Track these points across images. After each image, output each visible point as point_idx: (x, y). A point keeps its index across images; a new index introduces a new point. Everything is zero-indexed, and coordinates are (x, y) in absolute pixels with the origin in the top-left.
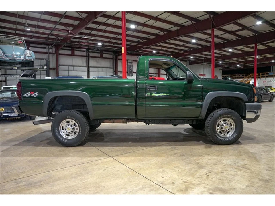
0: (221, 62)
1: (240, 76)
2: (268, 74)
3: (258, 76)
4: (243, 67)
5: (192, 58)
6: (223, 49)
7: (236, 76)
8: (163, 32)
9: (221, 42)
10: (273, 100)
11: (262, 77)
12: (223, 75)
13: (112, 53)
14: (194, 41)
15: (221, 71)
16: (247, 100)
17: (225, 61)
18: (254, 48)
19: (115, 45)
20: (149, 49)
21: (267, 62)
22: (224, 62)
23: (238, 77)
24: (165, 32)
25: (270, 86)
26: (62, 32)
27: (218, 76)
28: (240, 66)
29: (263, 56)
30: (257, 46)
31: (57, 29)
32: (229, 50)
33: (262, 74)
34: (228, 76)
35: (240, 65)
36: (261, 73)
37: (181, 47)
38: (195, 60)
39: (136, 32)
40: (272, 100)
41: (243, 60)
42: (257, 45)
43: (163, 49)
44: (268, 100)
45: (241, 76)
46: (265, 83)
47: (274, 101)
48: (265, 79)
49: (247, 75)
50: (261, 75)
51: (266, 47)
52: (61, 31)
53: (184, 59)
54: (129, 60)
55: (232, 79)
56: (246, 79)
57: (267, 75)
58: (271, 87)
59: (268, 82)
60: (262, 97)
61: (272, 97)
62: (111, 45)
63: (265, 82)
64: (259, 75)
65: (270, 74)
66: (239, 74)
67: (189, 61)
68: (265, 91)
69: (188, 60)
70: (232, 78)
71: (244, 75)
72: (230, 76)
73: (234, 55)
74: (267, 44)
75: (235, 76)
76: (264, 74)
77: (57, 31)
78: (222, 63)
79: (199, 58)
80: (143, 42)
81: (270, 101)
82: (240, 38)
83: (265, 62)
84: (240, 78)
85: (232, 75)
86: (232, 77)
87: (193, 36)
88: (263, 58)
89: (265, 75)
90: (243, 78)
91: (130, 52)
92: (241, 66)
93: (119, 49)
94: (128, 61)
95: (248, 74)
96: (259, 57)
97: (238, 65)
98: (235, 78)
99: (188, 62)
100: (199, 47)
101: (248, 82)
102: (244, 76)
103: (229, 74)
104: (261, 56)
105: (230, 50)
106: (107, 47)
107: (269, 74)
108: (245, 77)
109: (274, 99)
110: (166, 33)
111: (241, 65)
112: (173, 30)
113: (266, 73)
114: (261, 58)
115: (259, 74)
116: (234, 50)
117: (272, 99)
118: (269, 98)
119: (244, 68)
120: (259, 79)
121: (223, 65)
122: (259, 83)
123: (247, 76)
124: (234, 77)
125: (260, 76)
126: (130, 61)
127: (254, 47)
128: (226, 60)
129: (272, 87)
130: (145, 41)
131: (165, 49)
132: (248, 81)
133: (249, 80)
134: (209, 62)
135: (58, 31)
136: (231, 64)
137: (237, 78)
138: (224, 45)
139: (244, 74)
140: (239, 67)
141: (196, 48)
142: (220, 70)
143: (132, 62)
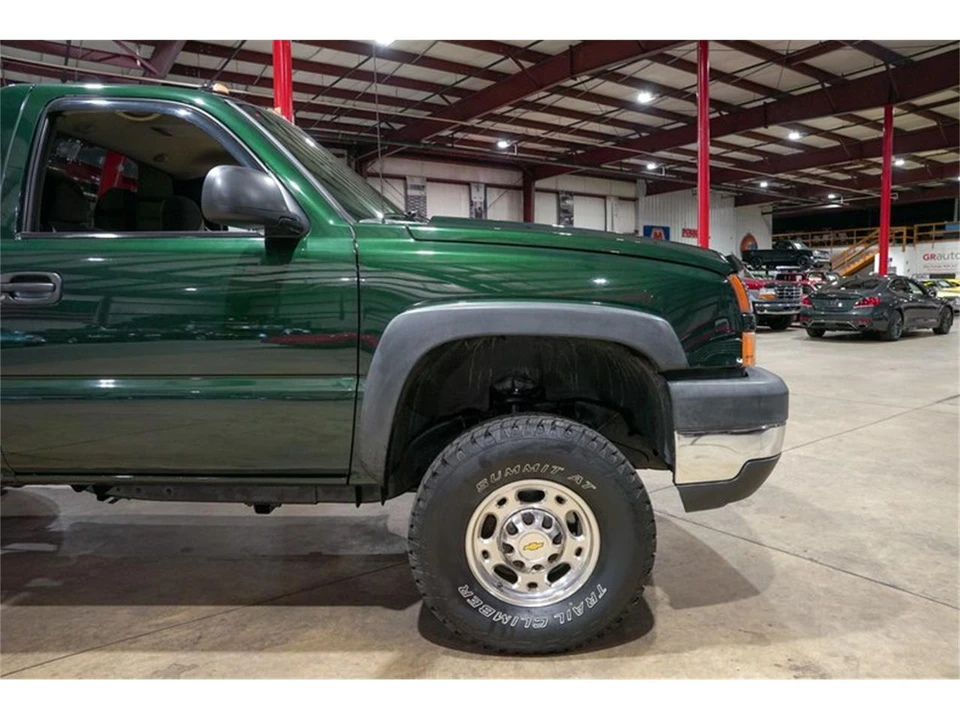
0: (764, 184)
1: (837, 235)
2: (942, 227)
3: (904, 237)
4: (850, 202)
5: (651, 166)
6: (761, 130)
7: (826, 238)
8: (517, 63)
9: (755, 101)
10: (952, 329)
11: (921, 239)
12: (775, 231)
13: (345, 152)
14: (645, 98)
15: (770, 218)
16: (681, 360)
17: (778, 180)
18: (881, 125)
19: (344, 120)
20: (483, 134)
21: (940, 184)
22: (777, 185)
23: (831, 239)
24: (523, 63)
25: (951, 272)
26: (116, 65)
27: (756, 238)
28: (839, 199)
29: (923, 158)
30: (895, 119)
31: (93, 53)
32: (787, 135)
33: (921, 230)
34: (794, 238)
35: (838, 195)
36: (916, 226)
37: (602, 126)
38: (663, 174)
39: (410, 63)
40: (949, 327)
41: (850, 177)
42: (895, 111)
43: (532, 132)
44: (931, 330)
45: (843, 237)
46: (932, 262)
47: (956, 333)
48: (933, 247)
49: (865, 234)
50: (916, 234)
51: (935, 119)
52: (111, 60)
53: (621, 170)
54: (412, 176)
55: (806, 248)
56: (860, 248)
57: (940, 233)
58: (953, 276)
59: (942, 256)
60: (906, 318)
61: (948, 316)
62: (328, 118)
63: (933, 257)
64: (910, 233)
65: (950, 228)
66: (834, 229)
67: (645, 179)
68: (920, 292)
69: (642, 178)
70: (807, 244)
71: (850, 234)
72: (803, 237)
73: (810, 156)
74: (936, 109)
75: (821, 236)
76: (929, 229)
77: (92, 60)
78: (770, 188)
79: (678, 169)
80: (446, 103)
81: (939, 331)
82: (827, 85)
83: (934, 184)
84: (838, 243)
85: (810, 234)
86: (809, 241)
87: (640, 75)
88: (923, 166)
89: (933, 233)
90: (850, 242)
91: (407, 146)
92: (842, 201)
93: (363, 134)
94: (409, 182)
95: (869, 229)
96: (909, 162)
97: (831, 196)
98: (822, 244)
99: (641, 182)
100: (670, 121)
101: (868, 258)
102: (853, 236)
103: (798, 230)
104: (916, 159)
105: (794, 136)
106: (318, 126)
107: (947, 227)
108: (858, 240)
109: (955, 322)
110: (527, 64)
111: (842, 194)
112: (554, 54)
113: (934, 225)
114: (918, 165)
115: (909, 228)
116: (810, 134)
117: (945, 325)
118: (934, 320)
119: (854, 207)
120: (907, 248)
121: (772, 193)
122: (907, 263)
123: (866, 238)
124: (817, 239)
125: (912, 235)
126: (417, 182)
127: (882, 122)
128: (781, 175)
129: (957, 276)
130: (453, 100)
131: (539, 132)
132: (867, 254)
133: (872, 252)
134: (719, 184)
135: (99, 61)
136: (803, 190)
137: (828, 244)
138: (765, 116)
139: (855, 230)
140: (833, 201)
141: (659, 128)
142: (766, 216)
143: (423, 187)
